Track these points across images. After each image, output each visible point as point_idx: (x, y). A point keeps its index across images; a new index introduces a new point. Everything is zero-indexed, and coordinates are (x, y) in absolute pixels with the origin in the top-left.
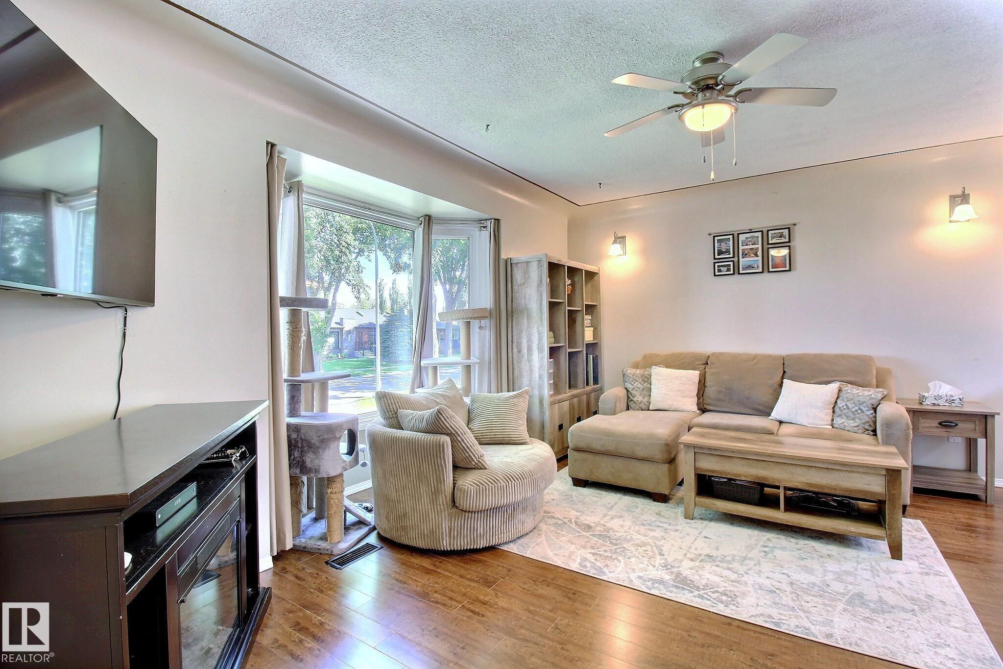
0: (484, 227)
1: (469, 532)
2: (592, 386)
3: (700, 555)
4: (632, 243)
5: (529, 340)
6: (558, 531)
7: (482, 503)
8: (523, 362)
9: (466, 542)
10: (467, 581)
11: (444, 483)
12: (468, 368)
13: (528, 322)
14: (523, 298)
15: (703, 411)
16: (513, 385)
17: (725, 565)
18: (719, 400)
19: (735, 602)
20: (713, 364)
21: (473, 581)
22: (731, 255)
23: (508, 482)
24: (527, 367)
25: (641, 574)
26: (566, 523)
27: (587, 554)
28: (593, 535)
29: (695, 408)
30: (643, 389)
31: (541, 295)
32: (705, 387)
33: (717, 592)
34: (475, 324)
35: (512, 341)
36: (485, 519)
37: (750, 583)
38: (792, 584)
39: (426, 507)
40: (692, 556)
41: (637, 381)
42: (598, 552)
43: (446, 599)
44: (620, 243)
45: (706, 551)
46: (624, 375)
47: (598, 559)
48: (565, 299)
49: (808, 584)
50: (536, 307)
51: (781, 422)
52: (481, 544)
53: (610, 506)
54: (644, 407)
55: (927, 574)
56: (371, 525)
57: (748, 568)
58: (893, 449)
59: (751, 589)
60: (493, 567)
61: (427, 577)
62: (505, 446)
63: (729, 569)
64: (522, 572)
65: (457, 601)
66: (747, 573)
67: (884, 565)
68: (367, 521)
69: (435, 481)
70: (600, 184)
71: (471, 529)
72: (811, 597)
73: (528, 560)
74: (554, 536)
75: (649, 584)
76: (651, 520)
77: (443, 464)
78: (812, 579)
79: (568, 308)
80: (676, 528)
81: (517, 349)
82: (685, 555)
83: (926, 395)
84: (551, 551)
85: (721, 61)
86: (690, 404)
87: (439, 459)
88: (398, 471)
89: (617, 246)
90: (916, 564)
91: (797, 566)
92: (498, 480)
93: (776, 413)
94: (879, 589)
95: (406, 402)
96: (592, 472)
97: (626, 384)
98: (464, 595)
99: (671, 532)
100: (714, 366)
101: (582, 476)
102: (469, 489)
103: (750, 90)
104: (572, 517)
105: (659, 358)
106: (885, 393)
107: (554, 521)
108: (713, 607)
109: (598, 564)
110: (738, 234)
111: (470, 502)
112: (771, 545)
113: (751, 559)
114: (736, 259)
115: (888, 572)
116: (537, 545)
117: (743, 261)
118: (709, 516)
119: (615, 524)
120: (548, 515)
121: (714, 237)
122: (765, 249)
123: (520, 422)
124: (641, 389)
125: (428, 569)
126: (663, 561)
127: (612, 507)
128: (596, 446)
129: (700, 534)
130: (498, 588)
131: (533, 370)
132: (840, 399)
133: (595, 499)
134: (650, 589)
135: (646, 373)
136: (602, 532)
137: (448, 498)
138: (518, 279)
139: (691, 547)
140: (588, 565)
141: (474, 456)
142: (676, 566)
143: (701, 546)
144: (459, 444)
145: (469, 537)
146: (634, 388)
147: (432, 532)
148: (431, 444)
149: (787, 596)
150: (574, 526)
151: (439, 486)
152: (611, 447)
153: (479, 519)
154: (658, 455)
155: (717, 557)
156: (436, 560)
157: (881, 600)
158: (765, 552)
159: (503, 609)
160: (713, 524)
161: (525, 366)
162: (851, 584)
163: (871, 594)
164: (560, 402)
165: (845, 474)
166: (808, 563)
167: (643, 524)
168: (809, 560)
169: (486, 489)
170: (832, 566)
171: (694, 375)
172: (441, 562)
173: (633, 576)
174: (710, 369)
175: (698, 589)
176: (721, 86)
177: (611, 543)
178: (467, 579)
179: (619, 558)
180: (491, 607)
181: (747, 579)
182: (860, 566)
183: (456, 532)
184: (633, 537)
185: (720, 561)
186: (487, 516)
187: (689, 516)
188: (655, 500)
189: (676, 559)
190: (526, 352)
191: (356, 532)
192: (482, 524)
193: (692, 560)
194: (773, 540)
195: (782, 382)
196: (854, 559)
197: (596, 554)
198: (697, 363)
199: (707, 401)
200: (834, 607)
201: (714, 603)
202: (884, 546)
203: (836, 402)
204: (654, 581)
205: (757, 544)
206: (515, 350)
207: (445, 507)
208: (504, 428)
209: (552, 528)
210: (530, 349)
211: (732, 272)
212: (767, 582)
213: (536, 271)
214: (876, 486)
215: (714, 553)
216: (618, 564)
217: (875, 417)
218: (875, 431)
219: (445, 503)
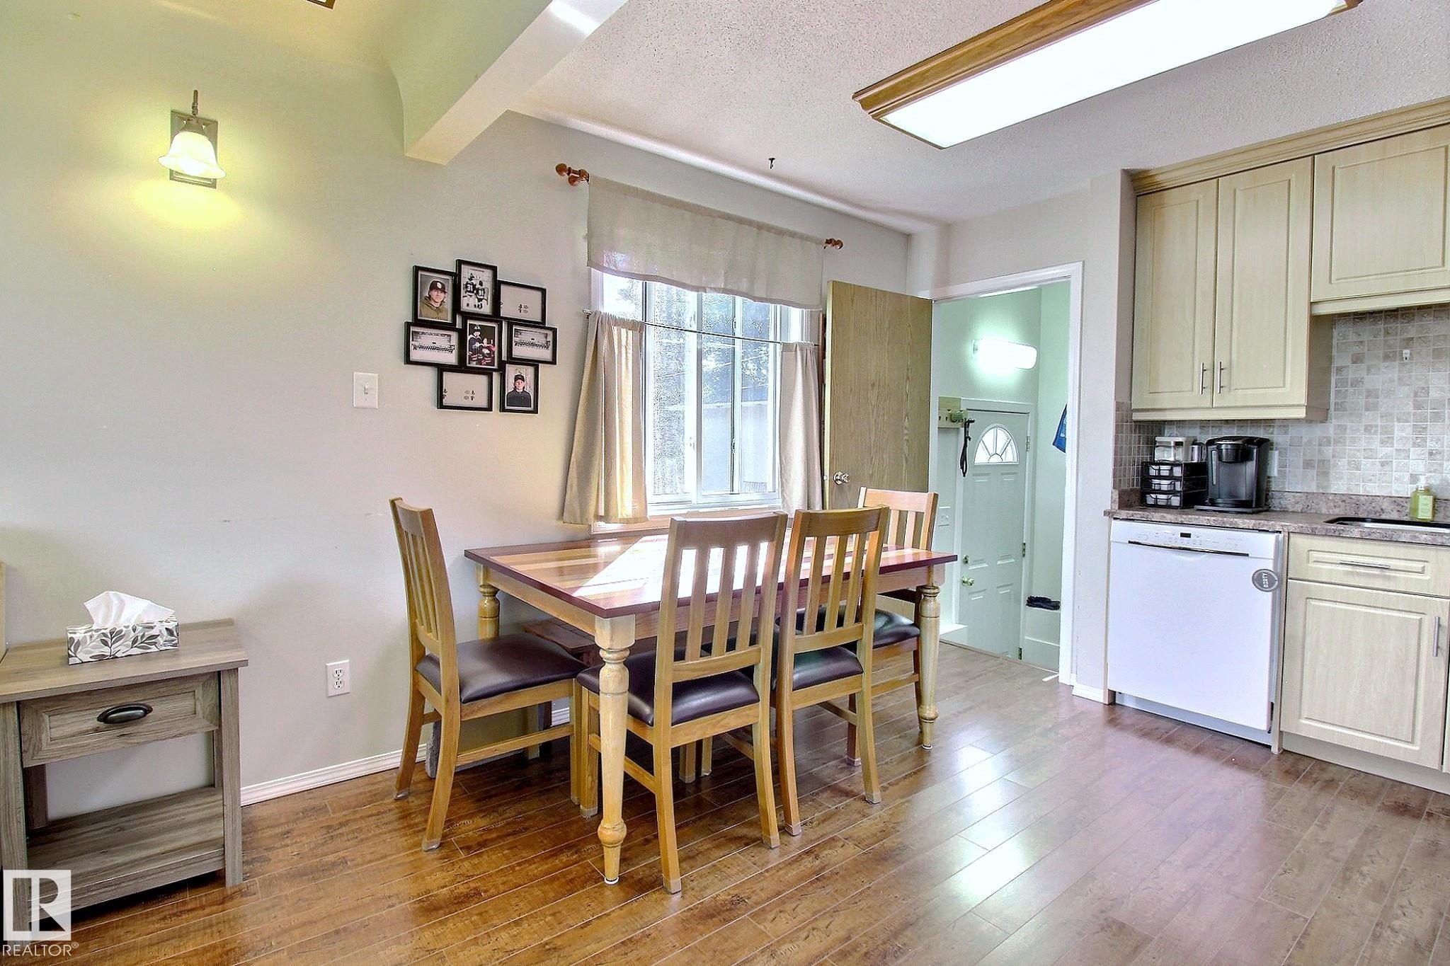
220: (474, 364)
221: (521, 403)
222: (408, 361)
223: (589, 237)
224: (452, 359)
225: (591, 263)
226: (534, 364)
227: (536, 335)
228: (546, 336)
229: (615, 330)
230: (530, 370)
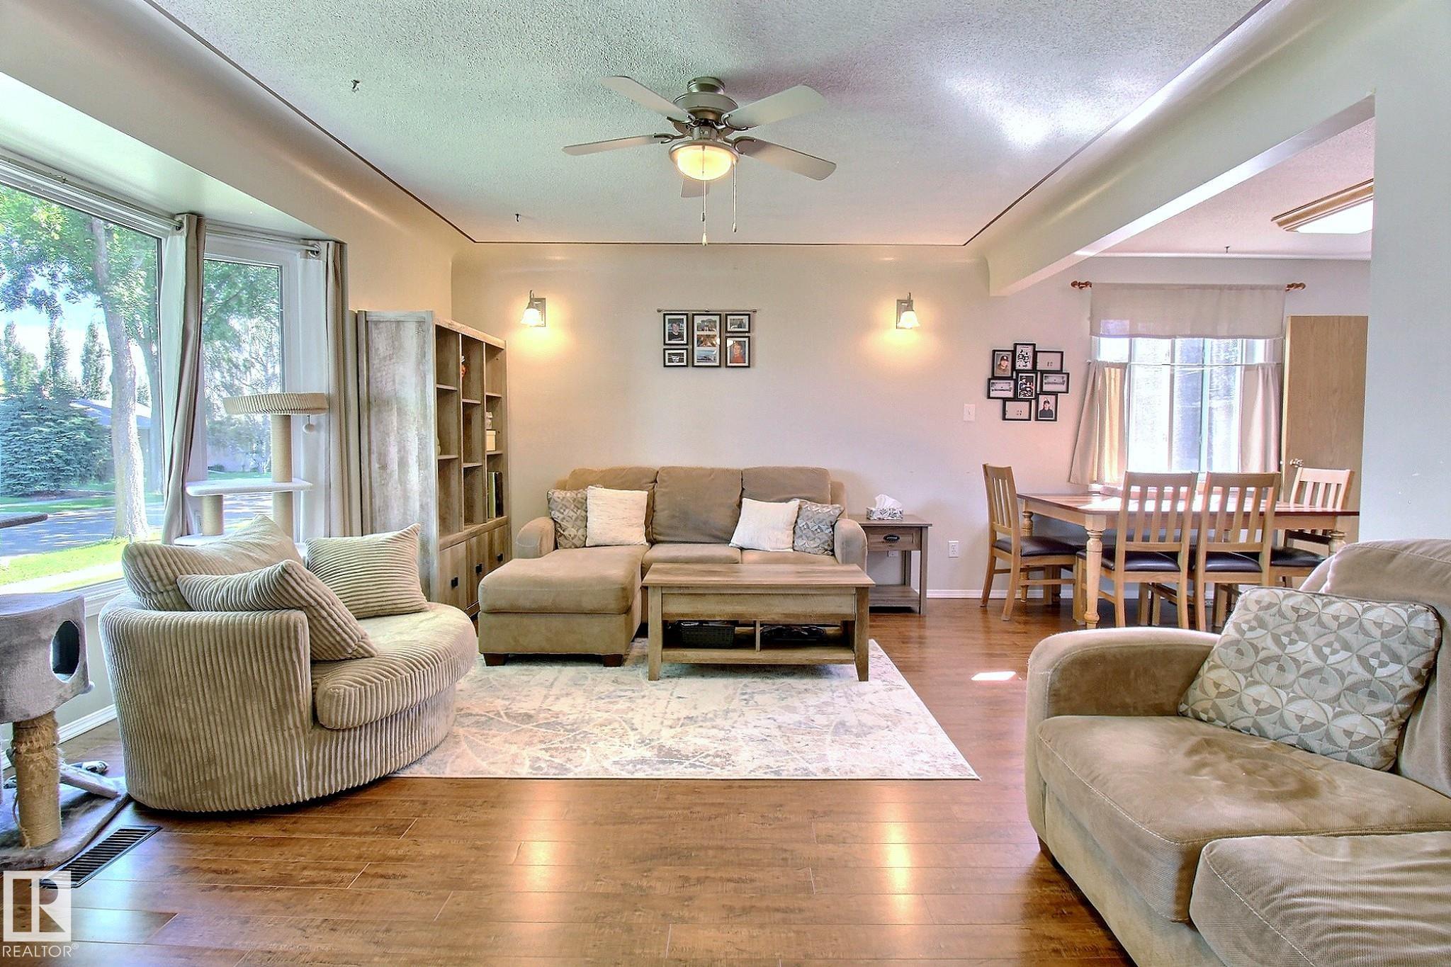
0: (312, 252)
1: (345, 764)
2: (494, 520)
3: (679, 719)
4: (554, 309)
5: (403, 450)
6: (485, 732)
7: (371, 711)
8: (390, 485)
9: (339, 779)
10: (356, 838)
11: (297, 691)
12: (287, 498)
13: (400, 422)
14: (389, 380)
15: (653, 542)
16: (372, 523)
17: (708, 724)
18: (671, 527)
19: (730, 762)
20: (664, 481)
21: (367, 833)
22: (685, 342)
23: (413, 670)
24: (399, 493)
25: (617, 759)
26: (492, 719)
27: (537, 751)
28: (537, 726)
29: (643, 540)
30: (577, 518)
31: (424, 378)
32: (654, 511)
33: (708, 755)
34: (298, 421)
35: (369, 450)
36: (374, 736)
37: (739, 737)
38: (780, 727)
39: (260, 737)
40: (670, 723)
41: (567, 508)
42: (553, 746)
43: (327, 873)
44: (537, 307)
45: (684, 713)
46: (549, 500)
47: (555, 754)
48: (458, 386)
49: (794, 724)
50: (414, 395)
51: (742, 549)
52: (371, 775)
53: (548, 683)
54: (578, 543)
55: (891, 690)
56: (119, 796)
57: (733, 721)
58: (856, 567)
59: (741, 743)
60: (395, 805)
61: (277, 851)
62: (386, 618)
63: (713, 727)
64: (445, 799)
65: (350, 871)
66: (733, 727)
67: (854, 689)
68: (110, 791)
69: (278, 691)
70: (518, 215)
71: (348, 757)
72: (801, 736)
73: (451, 781)
74: (481, 740)
75: (630, 767)
76: (608, 690)
77: (295, 659)
78: (796, 717)
79: (463, 400)
80: (642, 694)
81: (379, 463)
82: (662, 723)
83: (874, 509)
84: (483, 760)
85: (721, 92)
86: (638, 536)
87: (287, 652)
88: (192, 685)
89: (533, 314)
90: (879, 682)
91: (779, 707)
92: (396, 671)
93: (736, 540)
94: (857, 713)
95: (192, 560)
96: (516, 641)
97: (553, 513)
98: (359, 857)
99: (638, 701)
100: (665, 484)
101: (501, 649)
102: (347, 693)
103: (752, 140)
104: (499, 709)
105: (594, 474)
106: (842, 509)
107: (473, 719)
108: (709, 773)
109: (557, 760)
110: (694, 315)
111: (349, 713)
112: (749, 691)
113: (734, 711)
114: (690, 347)
115: (859, 695)
116: (457, 757)
117: (699, 351)
118: (676, 672)
119: (562, 706)
120: (464, 713)
121: (665, 315)
122: (723, 337)
123: (411, 578)
124: (574, 518)
125: (274, 839)
126: (639, 737)
127: (552, 684)
128: (525, 603)
129: (671, 695)
130: (414, 833)
131: (409, 497)
132: (801, 517)
133: (525, 678)
134: (633, 773)
135: (579, 495)
136: (548, 719)
137: (305, 715)
138: (381, 348)
139: (666, 713)
140: (543, 765)
141: (351, 638)
142: (655, 738)
143: (679, 709)
144: (323, 622)
145: (345, 771)
146: (564, 518)
147: (273, 778)
148: (270, 627)
149: (779, 741)
150: (505, 719)
151: (288, 697)
152: (547, 600)
153: (363, 738)
154: (613, 605)
155: (697, 717)
156: (287, 822)
157: (861, 724)
158: (745, 700)
159: (435, 857)
160: (682, 680)
161: (393, 490)
162: (832, 714)
163: (851, 720)
164: (452, 544)
165: (819, 598)
166: (789, 702)
167: (601, 698)
168: (790, 699)
169: (377, 688)
170: (812, 700)
171: (641, 496)
172: (295, 823)
173: (606, 764)
174: (660, 487)
175: (687, 758)
176: (724, 126)
177: (566, 730)
178: (356, 834)
179: (582, 746)
180: (413, 861)
181: (735, 734)
182: (835, 694)
183: (320, 768)
184: (593, 716)
185: (702, 721)
186: (377, 731)
187: (653, 677)
188: (606, 665)
189: (653, 731)
190: (396, 467)
191: (88, 816)
192: (368, 745)
193: (671, 727)
194: (750, 685)
195: (741, 502)
196: (829, 689)
197: (550, 749)
198: (644, 481)
199: (658, 529)
200: (823, 741)
201: (709, 769)
202: (852, 669)
203: (796, 522)
204: (634, 762)
205: (735, 694)
206: (375, 466)
207: (300, 731)
208: (382, 590)
209: (474, 730)
210: (403, 463)
211: (685, 363)
212: (756, 732)
213: (415, 338)
214: (847, 607)
215: (693, 713)
216: (584, 754)
217: (833, 535)
218: (832, 550)
219: (299, 724)
220: (1022, 397)
221: (1047, 416)
222: (989, 397)
223: (1091, 319)
224: (1010, 394)
225: (1092, 333)
226: (1055, 394)
227: (1057, 378)
228: (1063, 377)
229: (1107, 369)
230: (1054, 397)
